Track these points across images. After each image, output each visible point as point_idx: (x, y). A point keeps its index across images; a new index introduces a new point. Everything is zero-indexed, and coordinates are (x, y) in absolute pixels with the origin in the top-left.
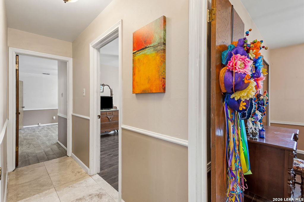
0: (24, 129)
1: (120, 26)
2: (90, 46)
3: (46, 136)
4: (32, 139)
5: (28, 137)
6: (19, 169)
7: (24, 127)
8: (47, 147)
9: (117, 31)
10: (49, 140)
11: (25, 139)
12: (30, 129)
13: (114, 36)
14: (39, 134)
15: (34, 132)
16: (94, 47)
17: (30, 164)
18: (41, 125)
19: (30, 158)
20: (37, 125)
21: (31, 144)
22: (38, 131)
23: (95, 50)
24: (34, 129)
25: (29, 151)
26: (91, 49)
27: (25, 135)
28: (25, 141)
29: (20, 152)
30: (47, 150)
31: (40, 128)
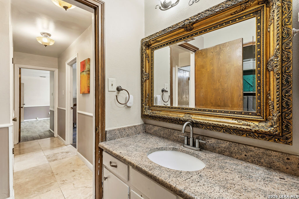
0: (24, 122)
1: (77, 56)
2: (66, 63)
3: (42, 126)
4: (30, 128)
5: (28, 127)
6: (21, 143)
7: (25, 120)
8: (41, 132)
9: (76, 59)
10: (43, 129)
11: (25, 128)
12: (30, 122)
13: (75, 61)
14: (36, 125)
15: (33, 124)
16: (68, 64)
17: (28, 141)
18: (39, 119)
19: (28, 138)
20: (35, 119)
21: (29, 131)
22: (36, 124)
23: (69, 66)
24: (33, 122)
25: (28, 135)
26: (67, 65)
27: (25, 126)
28: (25, 130)
29: (21, 135)
30: (41, 134)
31: (38, 121)
